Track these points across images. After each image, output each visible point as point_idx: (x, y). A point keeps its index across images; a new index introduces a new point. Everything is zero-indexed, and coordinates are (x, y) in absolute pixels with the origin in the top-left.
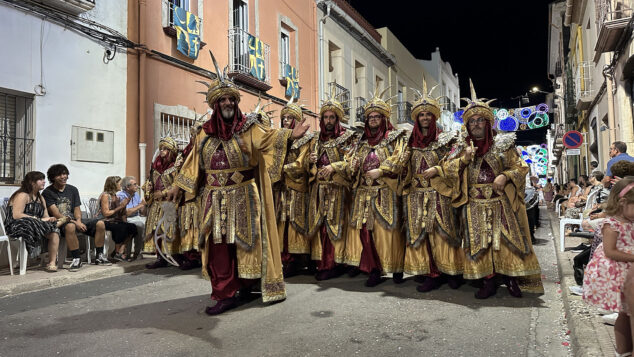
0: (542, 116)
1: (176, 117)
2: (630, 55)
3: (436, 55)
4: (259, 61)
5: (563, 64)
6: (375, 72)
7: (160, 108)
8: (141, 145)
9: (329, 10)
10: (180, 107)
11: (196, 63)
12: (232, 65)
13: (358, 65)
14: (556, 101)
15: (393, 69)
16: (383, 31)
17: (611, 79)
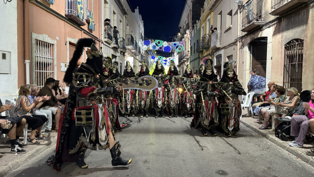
0: (181, 46)
1: (42, 42)
2: (259, 36)
3: (137, 10)
4: (81, 9)
5: (191, 24)
6: (120, 18)
7: (35, 36)
8: (26, 61)
10: (44, 35)
11: (52, 7)
12: (67, 10)
13: (114, 13)
14: (183, 39)
15: (125, 17)
17: (239, 42)
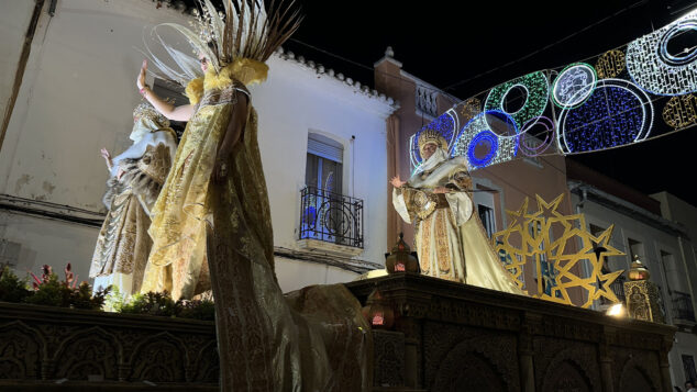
9: (585, 195)
16: (662, 197)
